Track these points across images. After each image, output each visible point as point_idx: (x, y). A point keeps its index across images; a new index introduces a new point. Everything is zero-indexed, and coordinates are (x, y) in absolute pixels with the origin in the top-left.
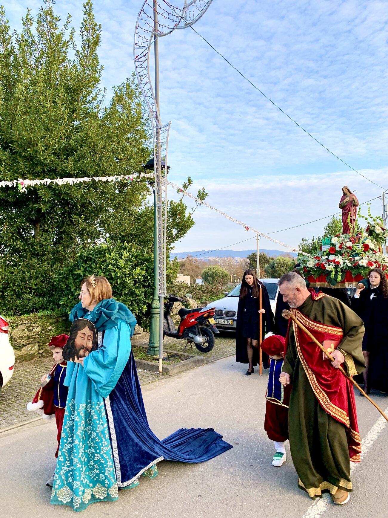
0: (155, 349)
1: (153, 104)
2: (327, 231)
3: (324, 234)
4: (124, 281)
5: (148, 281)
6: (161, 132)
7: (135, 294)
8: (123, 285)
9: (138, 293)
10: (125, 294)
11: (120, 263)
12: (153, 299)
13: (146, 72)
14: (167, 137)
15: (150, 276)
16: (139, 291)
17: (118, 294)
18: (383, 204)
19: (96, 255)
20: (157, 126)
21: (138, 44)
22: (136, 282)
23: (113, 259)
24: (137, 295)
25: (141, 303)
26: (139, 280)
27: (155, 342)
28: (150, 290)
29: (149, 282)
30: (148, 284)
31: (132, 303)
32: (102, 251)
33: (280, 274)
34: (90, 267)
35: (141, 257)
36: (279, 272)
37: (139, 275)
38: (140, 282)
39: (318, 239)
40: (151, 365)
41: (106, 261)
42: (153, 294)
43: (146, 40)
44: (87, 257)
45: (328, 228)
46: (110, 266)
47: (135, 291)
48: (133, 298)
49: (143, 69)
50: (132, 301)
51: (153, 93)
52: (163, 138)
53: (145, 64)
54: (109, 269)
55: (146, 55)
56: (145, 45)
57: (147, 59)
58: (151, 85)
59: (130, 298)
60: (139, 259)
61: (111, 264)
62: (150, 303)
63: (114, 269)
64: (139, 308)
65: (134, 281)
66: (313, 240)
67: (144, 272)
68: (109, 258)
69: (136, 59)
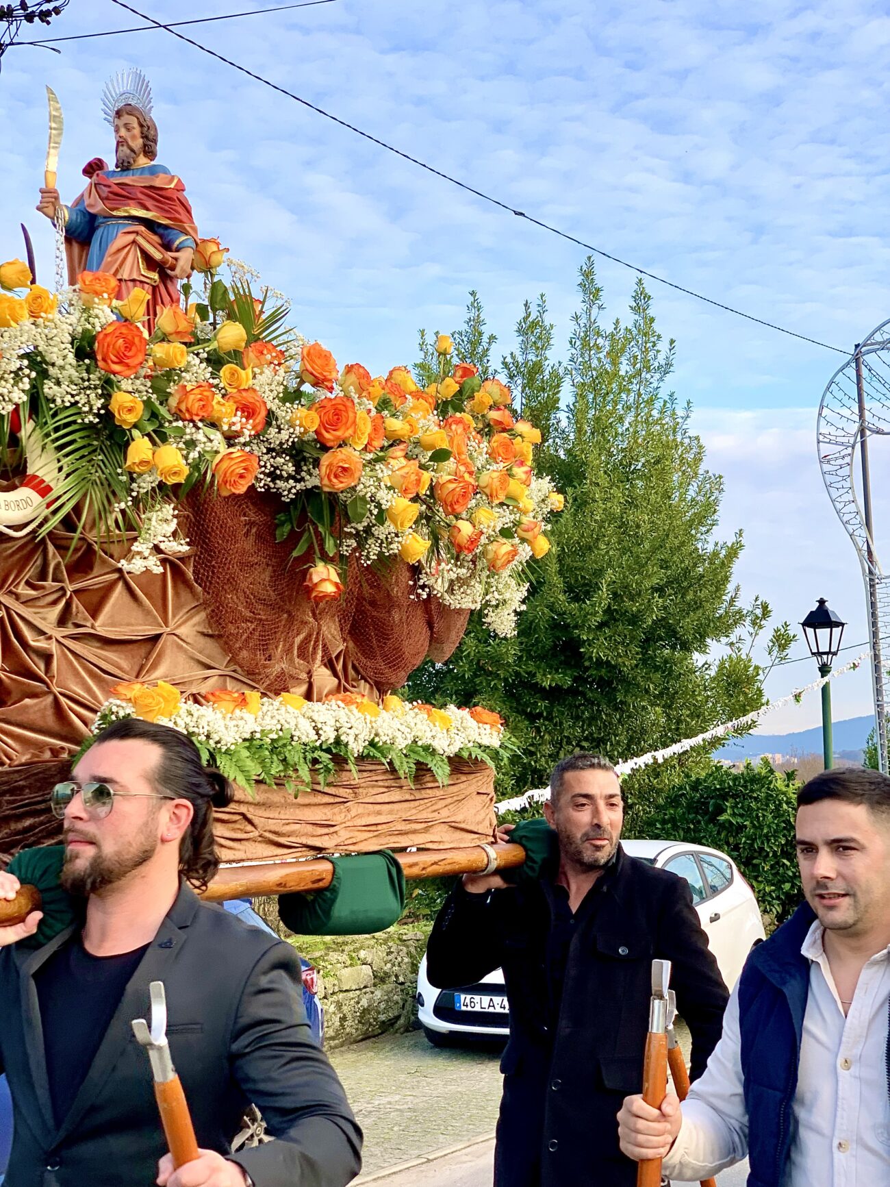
1: (864, 539)
20: (871, 572)
21: (827, 436)
49: (840, 478)
52: (886, 595)
53: (846, 471)
56: (845, 440)
58: (857, 506)
69: (824, 459)
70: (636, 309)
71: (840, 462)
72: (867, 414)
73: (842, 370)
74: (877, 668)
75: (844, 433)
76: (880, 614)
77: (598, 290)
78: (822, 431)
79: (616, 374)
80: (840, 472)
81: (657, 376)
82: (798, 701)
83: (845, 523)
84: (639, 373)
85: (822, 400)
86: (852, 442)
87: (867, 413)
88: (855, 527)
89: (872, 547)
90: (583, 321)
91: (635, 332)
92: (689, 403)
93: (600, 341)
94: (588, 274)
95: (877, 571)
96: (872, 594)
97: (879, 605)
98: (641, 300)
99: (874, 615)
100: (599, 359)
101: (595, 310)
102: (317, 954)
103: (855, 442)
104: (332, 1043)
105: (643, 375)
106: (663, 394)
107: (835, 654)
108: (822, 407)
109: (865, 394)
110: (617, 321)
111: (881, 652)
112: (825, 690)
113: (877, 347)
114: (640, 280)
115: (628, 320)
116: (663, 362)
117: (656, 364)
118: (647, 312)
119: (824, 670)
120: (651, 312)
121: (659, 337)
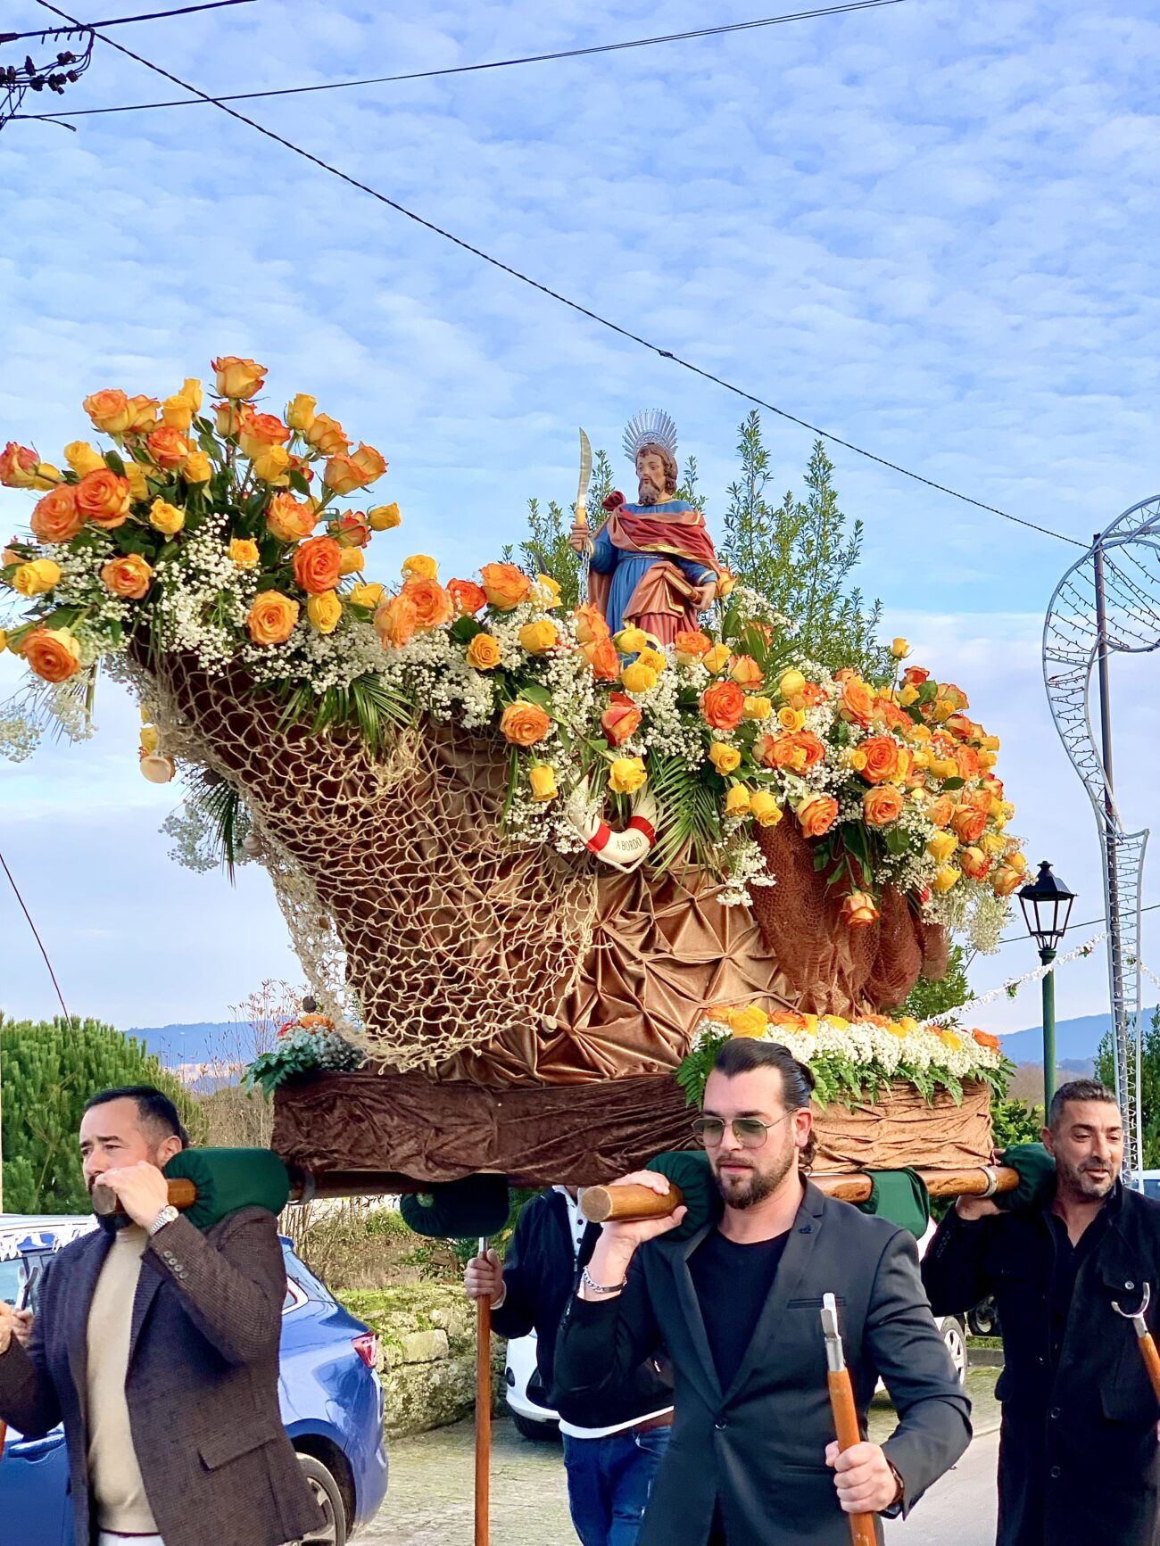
13: (1081, 715)
14: (1141, 861)
20: (1109, 830)
21: (1056, 652)
49: (1071, 707)
51: (1098, 760)
52: (1127, 860)
53: (1079, 697)
56: (1079, 657)
57: (1082, 689)
58: (1092, 743)
69: (1052, 682)
70: (813, 481)
71: (1072, 685)
72: (1108, 626)
73: (1076, 567)
74: (1115, 954)
75: (1076, 649)
76: (1120, 885)
77: (764, 455)
78: (1048, 644)
79: (785, 564)
80: (1072, 699)
81: (838, 567)
82: (1012, 995)
83: (1077, 765)
84: (814, 563)
85: (1051, 605)
86: (1087, 659)
87: (1107, 623)
88: (1090, 771)
89: (1112, 798)
90: (743, 495)
91: (810, 509)
92: (878, 603)
93: (765, 520)
94: (750, 433)
95: (1117, 829)
96: (1111, 858)
97: (1119, 872)
98: (819, 470)
99: (1112, 886)
100: (763, 544)
101: (758, 481)
102: (376, 1314)
103: (1092, 661)
104: (393, 1432)
105: (820, 565)
106: (845, 591)
107: (1061, 935)
108: (1049, 614)
109: (1106, 599)
110: (789, 494)
111: (1121, 934)
112: (1047, 982)
113: (1123, 538)
114: (820, 443)
115: (803, 494)
116: (846, 550)
117: (837, 553)
118: (827, 485)
119: (1047, 955)
120: (832, 485)
121: (842, 517)
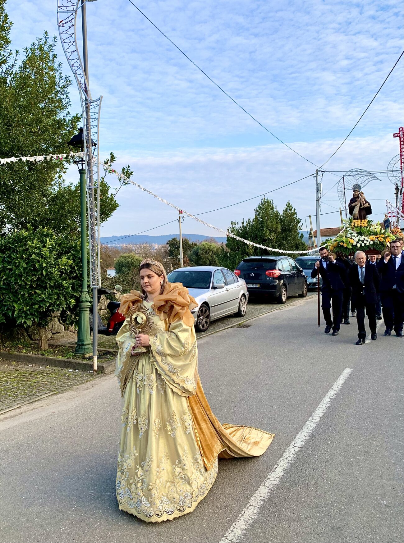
0: (85, 347)
1: (81, 76)
2: (257, 213)
3: (254, 217)
4: (50, 272)
5: (75, 272)
6: (91, 107)
7: (62, 286)
8: (50, 276)
9: (66, 285)
10: (51, 287)
11: (44, 252)
12: (81, 292)
14: (99, 113)
15: (77, 266)
16: (66, 283)
17: (42, 287)
18: (317, 183)
19: (16, 243)
20: (86, 100)
21: (62, 8)
22: (62, 273)
23: (36, 248)
24: (64, 288)
25: (69, 297)
26: (65, 271)
27: (85, 339)
28: (77, 282)
29: (77, 274)
30: (75, 275)
31: (59, 297)
32: (23, 239)
33: (205, 261)
34: (10, 257)
35: (65, 245)
36: (204, 260)
37: (65, 265)
38: (67, 273)
39: (248, 221)
40: (83, 364)
41: (27, 250)
42: (81, 286)
43: (72, 3)
44: (6, 246)
45: (258, 210)
46: (34, 256)
47: (62, 283)
48: (60, 291)
49: (69, 36)
50: (58, 295)
51: (81, 64)
52: (94, 114)
54: (33, 259)
55: (73, 20)
56: (71, 8)
57: (73, 25)
59: (56, 291)
60: (64, 247)
61: (34, 253)
62: (78, 296)
63: (38, 258)
64: (66, 302)
65: (60, 271)
66: (243, 223)
67: (71, 262)
68: (32, 247)
69: (61, 24)
71: (69, 24)
75: (70, 4)
78: (59, 4)
83: (71, 65)
86: (75, 9)
88: (77, 69)
95: (90, 98)
96: (86, 114)
